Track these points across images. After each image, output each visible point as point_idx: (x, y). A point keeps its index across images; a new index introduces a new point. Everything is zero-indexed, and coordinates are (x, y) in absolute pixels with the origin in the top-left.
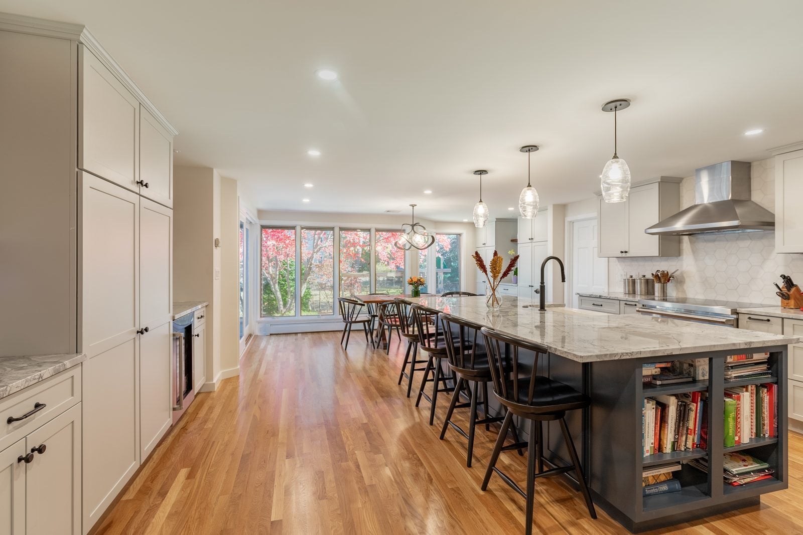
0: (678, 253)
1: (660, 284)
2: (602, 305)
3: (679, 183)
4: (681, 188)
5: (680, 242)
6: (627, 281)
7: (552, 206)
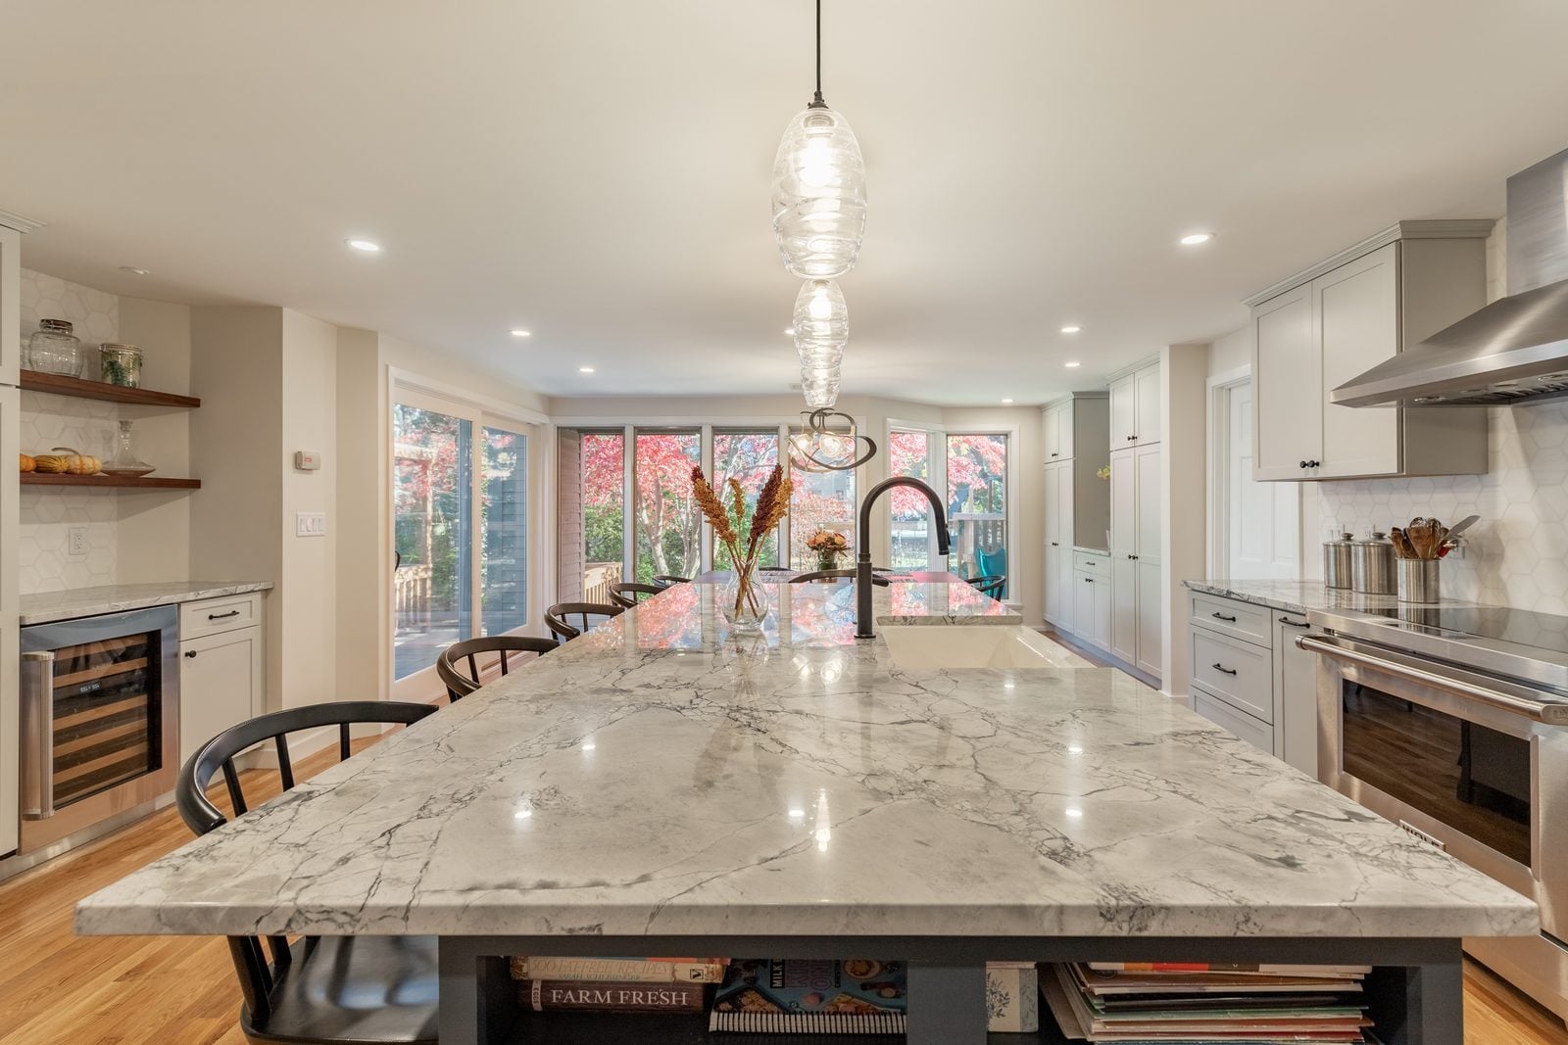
0: (1482, 465)
1: (1412, 563)
2: (1234, 619)
3: (1483, 239)
4: (1488, 252)
5: (1486, 427)
6: (1332, 549)
7: (1167, 349)
